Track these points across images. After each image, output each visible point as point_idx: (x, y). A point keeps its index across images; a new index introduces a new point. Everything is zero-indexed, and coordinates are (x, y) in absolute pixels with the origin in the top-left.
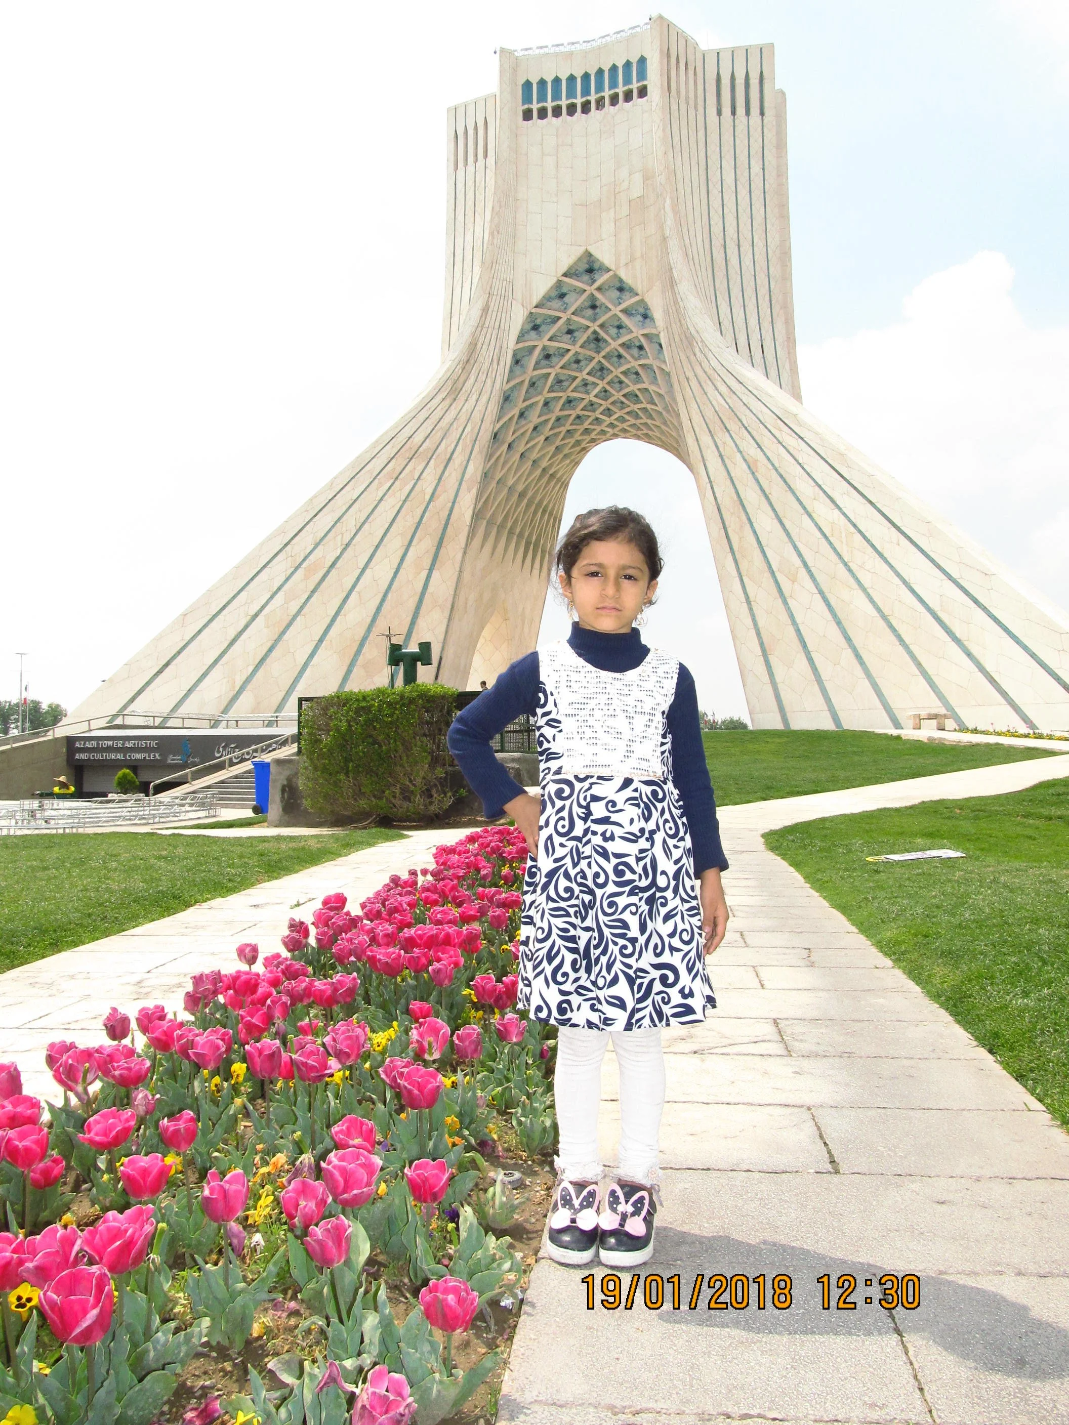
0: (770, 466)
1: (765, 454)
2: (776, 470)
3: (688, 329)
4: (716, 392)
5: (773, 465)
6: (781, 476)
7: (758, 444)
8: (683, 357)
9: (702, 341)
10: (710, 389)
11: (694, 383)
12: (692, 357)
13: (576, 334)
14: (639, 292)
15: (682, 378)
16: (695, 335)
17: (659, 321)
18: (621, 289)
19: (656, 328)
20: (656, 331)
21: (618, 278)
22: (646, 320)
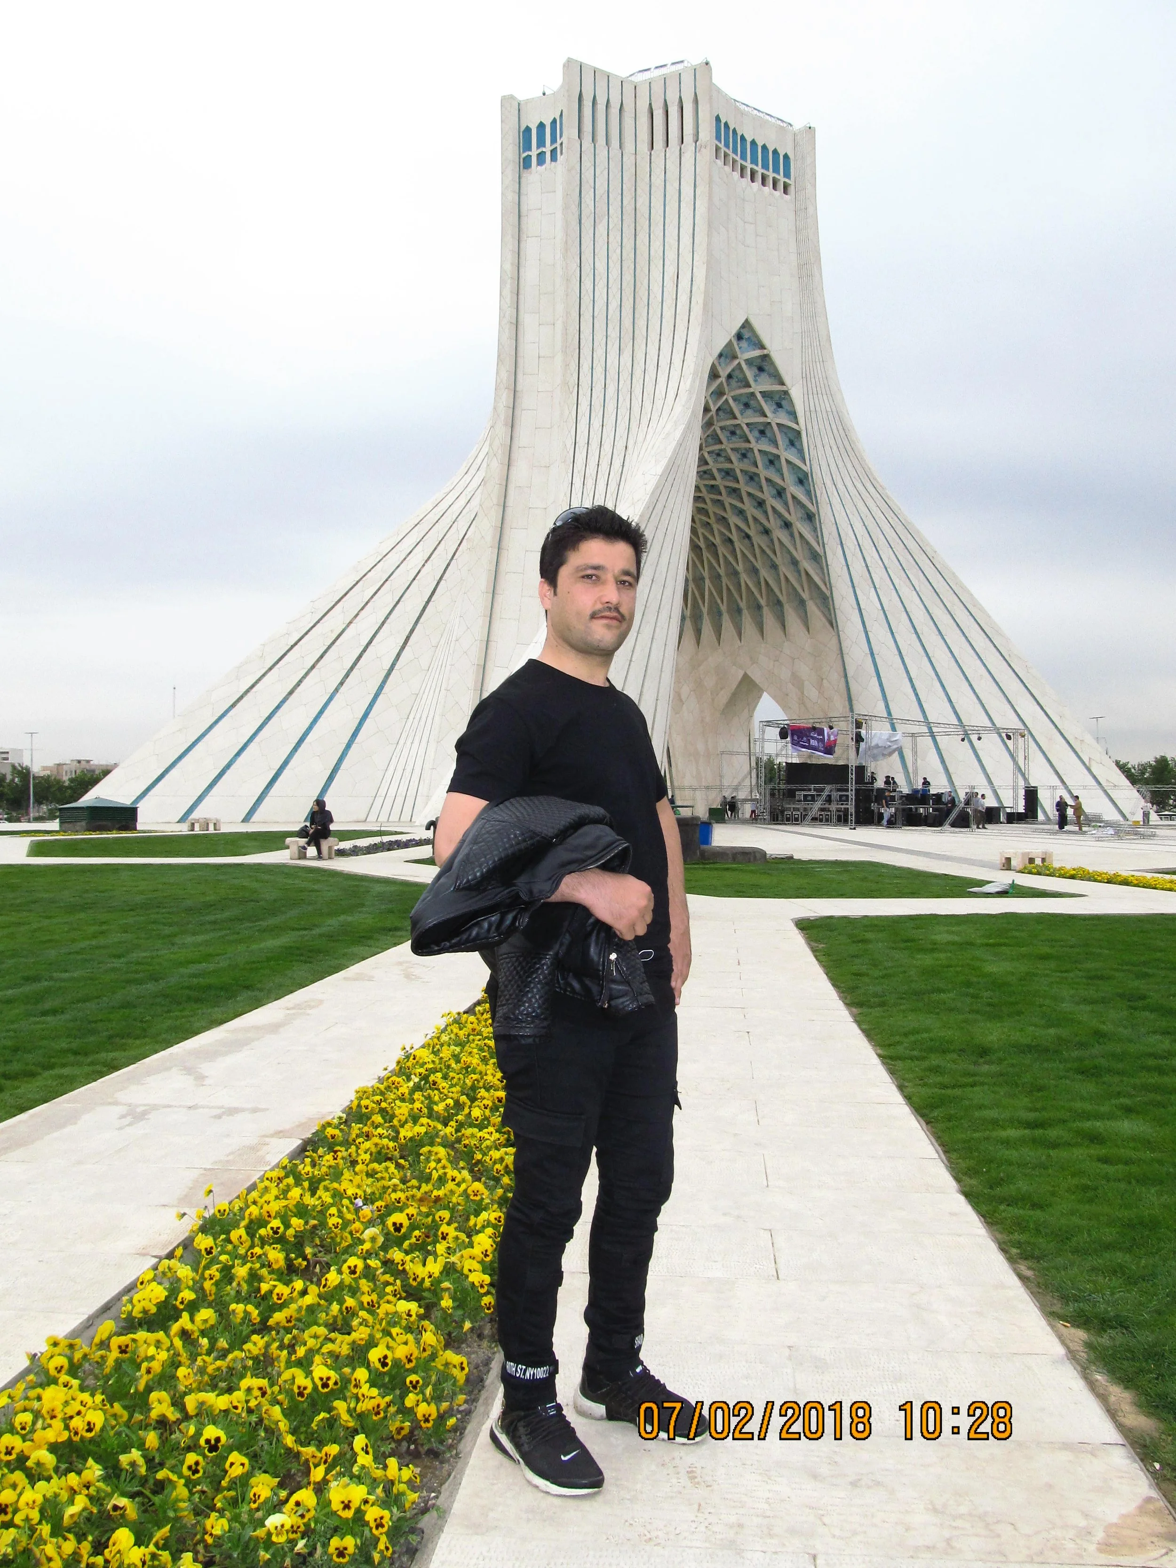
14: (787, 383)
17: (801, 420)
18: (761, 369)
19: (797, 423)
20: (794, 426)
21: (766, 357)
22: (780, 409)
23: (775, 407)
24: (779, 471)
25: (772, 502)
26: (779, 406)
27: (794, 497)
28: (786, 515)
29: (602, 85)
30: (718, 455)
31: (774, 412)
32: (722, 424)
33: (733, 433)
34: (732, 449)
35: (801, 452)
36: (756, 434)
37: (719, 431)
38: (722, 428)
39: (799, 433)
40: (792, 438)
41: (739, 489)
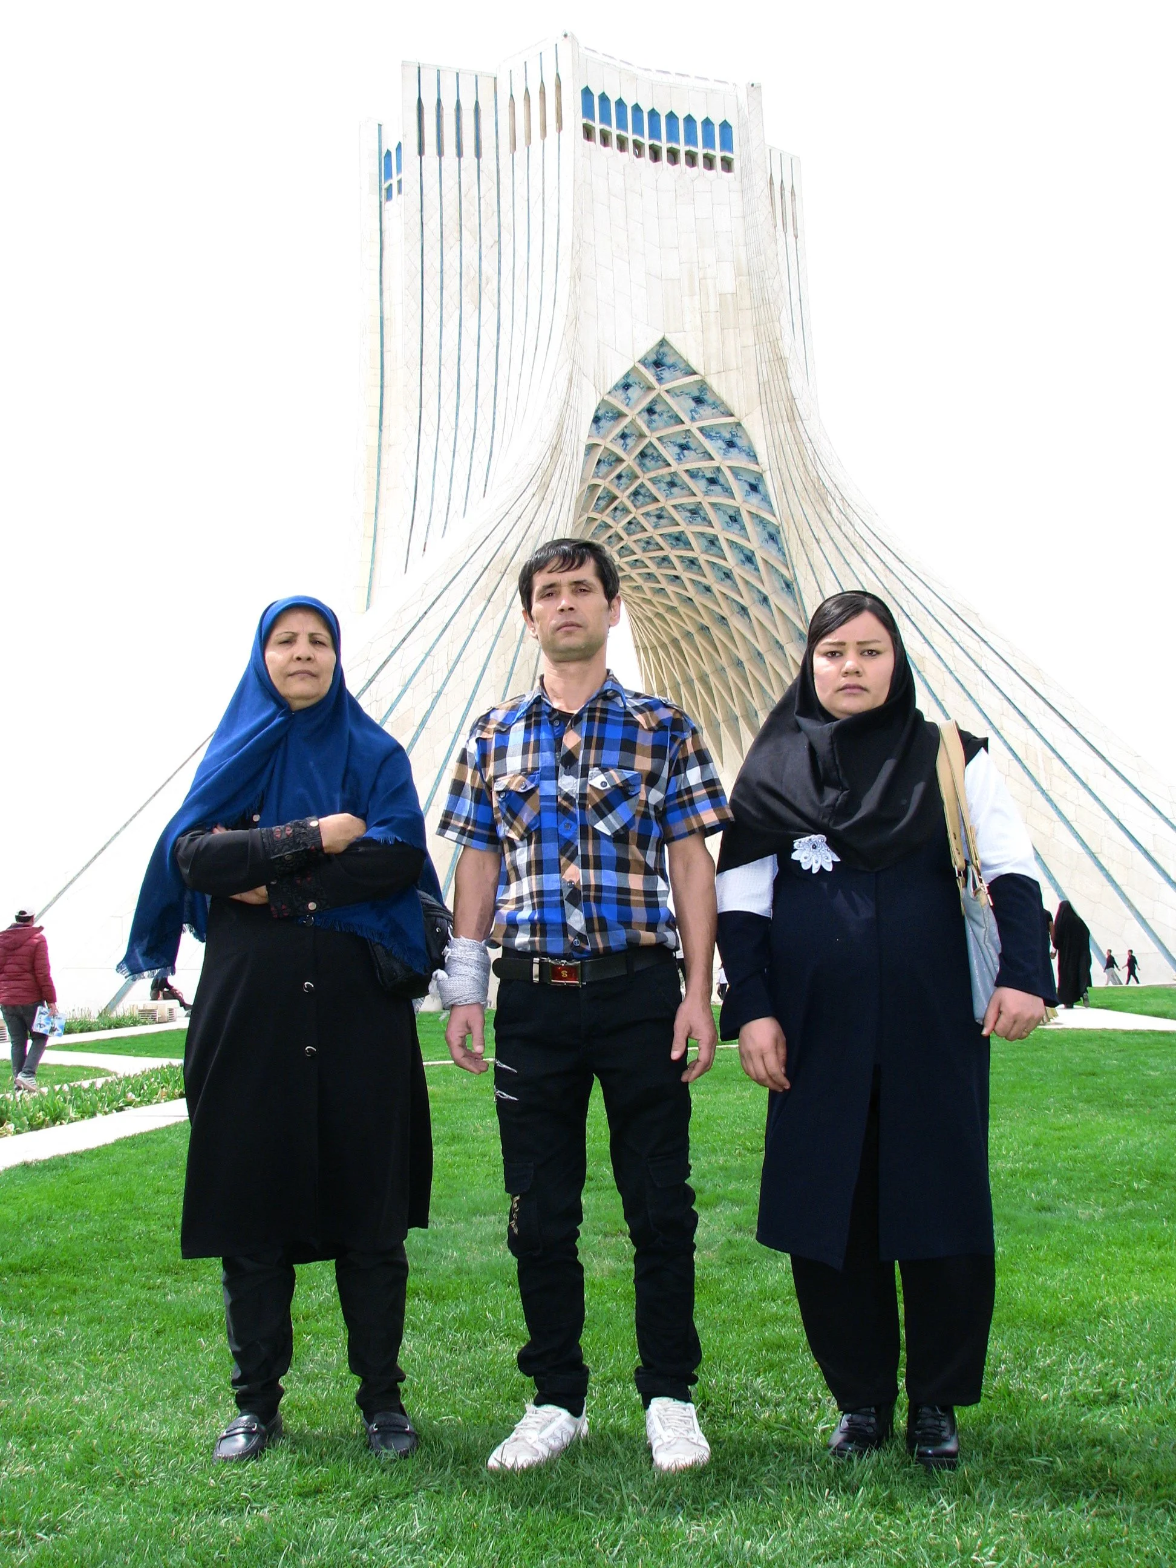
0: (944, 669)
1: (935, 652)
2: (951, 672)
3: (819, 478)
4: (864, 565)
5: (946, 666)
6: (958, 681)
7: (925, 638)
8: (809, 511)
9: (843, 498)
10: (854, 560)
11: (828, 547)
12: (824, 515)
13: (629, 441)
14: (736, 412)
15: (807, 536)
16: (832, 489)
17: (762, 457)
18: (699, 401)
19: (758, 464)
20: (753, 467)
21: (703, 386)
22: (731, 450)
23: (724, 446)
24: (743, 528)
25: (739, 572)
26: (731, 444)
27: (766, 562)
28: (760, 587)
29: (449, 83)
30: (659, 517)
31: (726, 453)
32: (652, 474)
33: (672, 484)
34: (675, 507)
35: (766, 499)
36: (703, 483)
37: (648, 484)
38: (654, 481)
39: (760, 477)
40: (753, 482)
41: (696, 559)
